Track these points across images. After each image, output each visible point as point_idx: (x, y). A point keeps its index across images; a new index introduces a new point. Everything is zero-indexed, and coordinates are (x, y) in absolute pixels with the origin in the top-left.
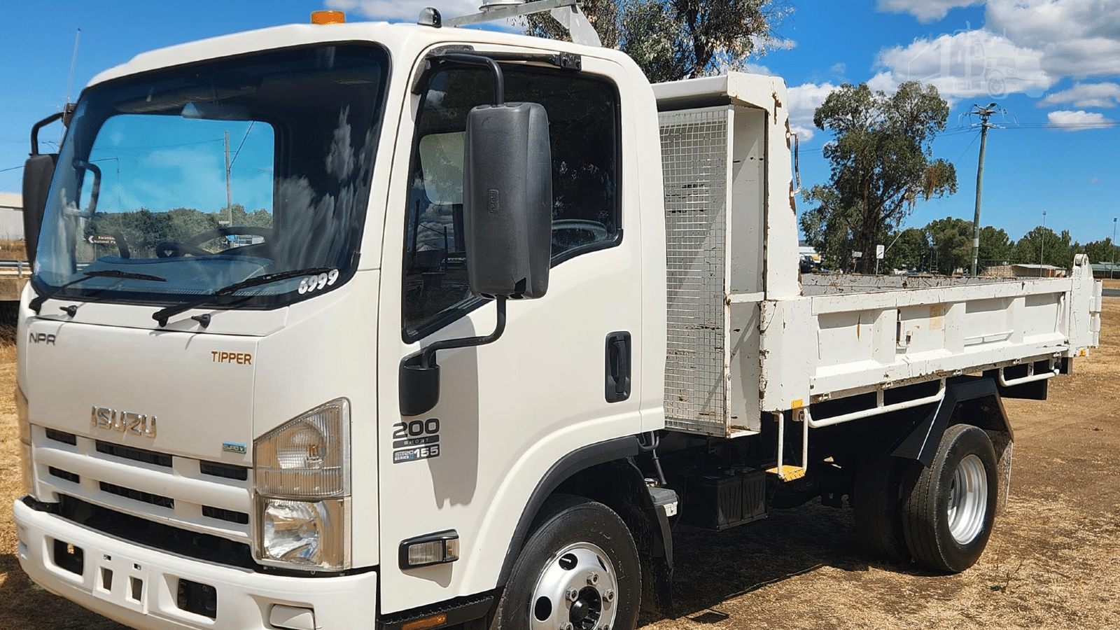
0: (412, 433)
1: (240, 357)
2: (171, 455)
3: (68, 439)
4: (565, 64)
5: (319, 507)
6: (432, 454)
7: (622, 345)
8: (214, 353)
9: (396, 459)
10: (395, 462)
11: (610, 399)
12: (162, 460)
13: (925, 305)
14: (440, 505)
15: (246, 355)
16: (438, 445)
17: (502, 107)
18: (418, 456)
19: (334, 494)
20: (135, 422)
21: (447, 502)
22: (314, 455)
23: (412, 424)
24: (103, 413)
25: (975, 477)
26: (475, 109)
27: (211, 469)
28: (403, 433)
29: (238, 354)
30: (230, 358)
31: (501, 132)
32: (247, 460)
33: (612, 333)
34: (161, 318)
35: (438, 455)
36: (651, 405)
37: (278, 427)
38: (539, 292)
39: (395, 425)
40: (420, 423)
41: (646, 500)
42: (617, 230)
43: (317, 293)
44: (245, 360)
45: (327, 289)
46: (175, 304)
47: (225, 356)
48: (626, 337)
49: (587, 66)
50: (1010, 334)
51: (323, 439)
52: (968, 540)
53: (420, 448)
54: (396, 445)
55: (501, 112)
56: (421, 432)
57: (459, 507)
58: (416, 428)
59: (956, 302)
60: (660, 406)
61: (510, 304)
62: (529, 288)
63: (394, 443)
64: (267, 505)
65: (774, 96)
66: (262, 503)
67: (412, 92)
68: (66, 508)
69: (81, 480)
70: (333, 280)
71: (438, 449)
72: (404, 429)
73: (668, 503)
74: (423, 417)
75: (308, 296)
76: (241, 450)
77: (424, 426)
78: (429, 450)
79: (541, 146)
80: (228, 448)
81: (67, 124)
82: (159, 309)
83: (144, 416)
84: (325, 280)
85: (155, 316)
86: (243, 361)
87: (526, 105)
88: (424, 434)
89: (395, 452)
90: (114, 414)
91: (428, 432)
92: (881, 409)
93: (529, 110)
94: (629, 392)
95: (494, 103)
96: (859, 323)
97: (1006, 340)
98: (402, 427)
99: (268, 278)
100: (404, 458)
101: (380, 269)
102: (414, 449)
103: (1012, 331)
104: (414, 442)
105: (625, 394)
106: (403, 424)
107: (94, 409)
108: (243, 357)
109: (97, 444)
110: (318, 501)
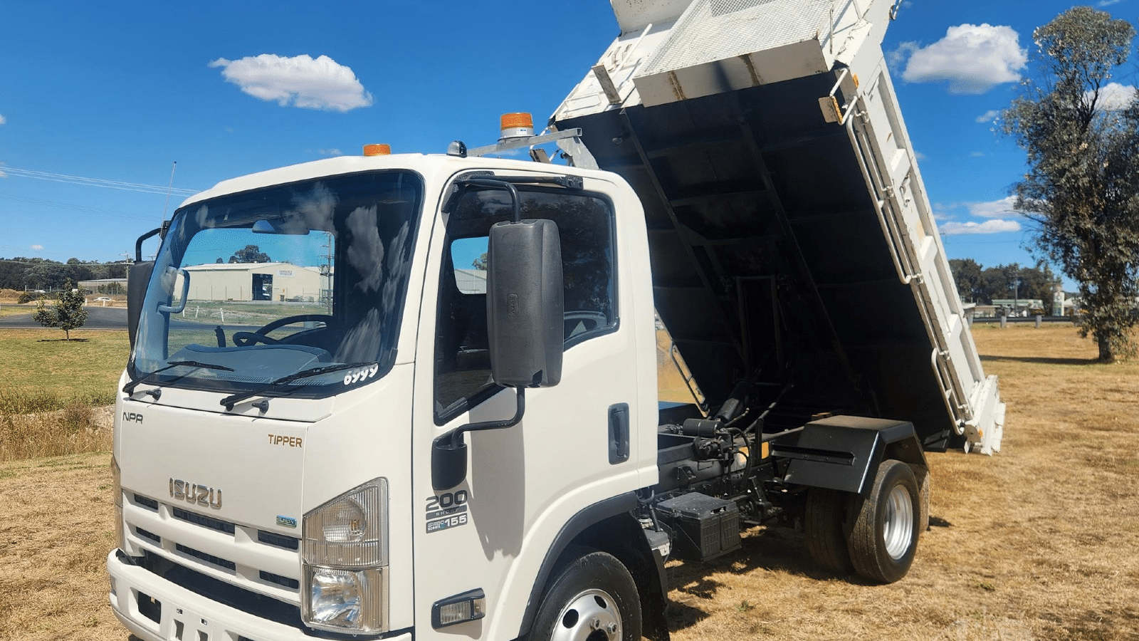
0: (443, 505)
1: (292, 440)
2: (234, 525)
3: (152, 504)
4: (570, 185)
5: (360, 575)
6: (460, 522)
7: (621, 414)
8: (271, 436)
9: (429, 529)
10: (428, 532)
11: (612, 461)
12: (226, 527)
15: (297, 439)
16: (466, 514)
17: (520, 224)
18: (449, 525)
19: (373, 563)
20: (204, 494)
22: (355, 529)
23: (443, 496)
24: (179, 483)
25: (902, 503)
26: (496, 226)
27: (266, 537)
28: (435, 505)
29: (291, 438)
30: (284, 441)
31: (519, 246)
32: (297, 532)
33: (613, 406)
34: (228, 404)
36: (646, 463)
37: (325, 504)
38: (553, 381)
39: (428, 499)
40: (450, 495)
41: (644, 544)
42: (615, 319)
43: (359, 384)
44: (297, 443)
45: (369, 381)
46: (241, 391)
47: (278, 440)
48: (625, 408)
49: (588, 186)
51: (364, 515)
52: (900, 555)
53: (450, 518)
54: (428, 516)
55: (518, 229)
56: (450, 504)
58: (447, 500)
60: (653, 464)
61: (529, 392)
62: (545, 378)
63: (427, 515)
64: (314, 573)
66: (310, 572)
67: (442, 211)
68: (150, 562)
69: (162, 540)
70: (374, 372)
71: (466, 517)
72: (436, 502)
73: (661, 545)
74: (453, 491)
75: (352, 386)
76: (293, 523)
77: (454, 498)
78: (458, 519)
79: (554, 256)
80: (282, 521)
81: (163, 238)
82: (226, 396)
83: (211, 488)
84: (367, 371)
85: (223, 402)
86: (295, 444)
87: (540, 221)
88: (454, 505)
89: (428, 523)
90: (187, 484)
91: (457, 503)
93: (542, 226)
94: (628, 455)
95: (513, 220)
98: (435, 500)
99: (318, 371)
100: (436, 527)
101: (415, 362)
102: (445, 519)
104: (445, 513)
105: (625, 456)
107: (171, 480)
108: (295, 440)
109: (174, 510)
110: (360, 571)
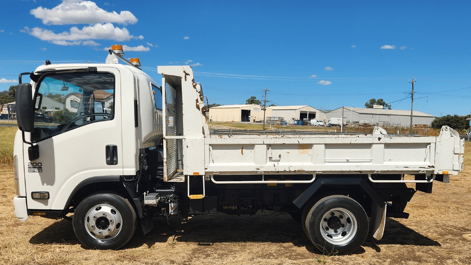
0: (33, 165)
13: (286, 144)
14: (43, 185)
21: (45, 184)
28: (31, 165)
35: (42, 172)
50: (372, 160)
57: (49, 186)
59: (315, 144)
65: (184, 72)
71: (42, 170)
72: (31, 164)
77: (37, 164)
88: (37, 166)
89: (29, 170)
91: (38, 166)
92: (263, 182)
96: (242, 149)
97: (370, 162)
103: (372, 158)
104: (34, 168)
106: (31, 163)
